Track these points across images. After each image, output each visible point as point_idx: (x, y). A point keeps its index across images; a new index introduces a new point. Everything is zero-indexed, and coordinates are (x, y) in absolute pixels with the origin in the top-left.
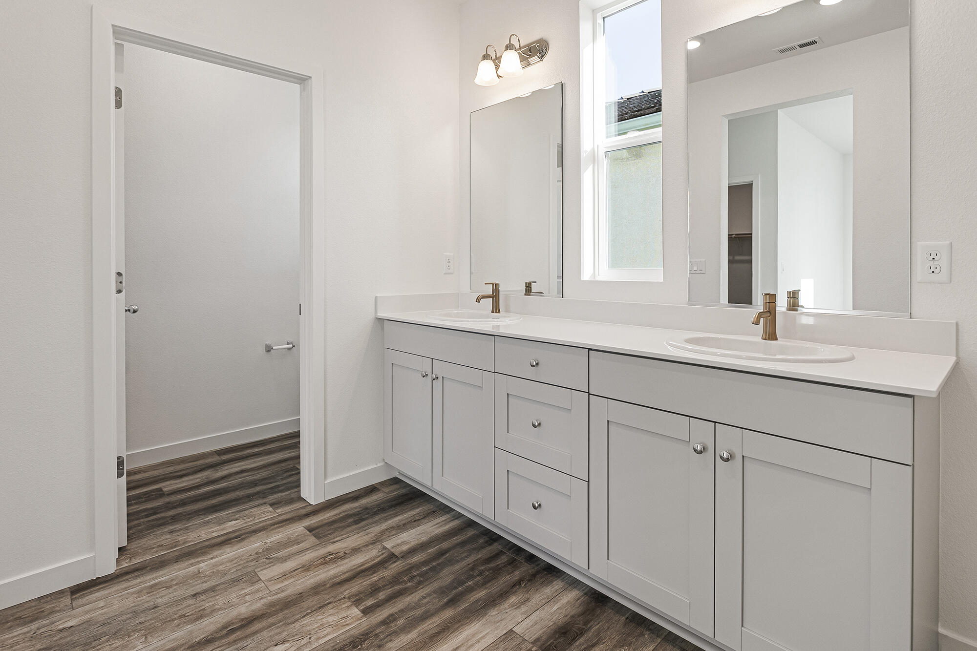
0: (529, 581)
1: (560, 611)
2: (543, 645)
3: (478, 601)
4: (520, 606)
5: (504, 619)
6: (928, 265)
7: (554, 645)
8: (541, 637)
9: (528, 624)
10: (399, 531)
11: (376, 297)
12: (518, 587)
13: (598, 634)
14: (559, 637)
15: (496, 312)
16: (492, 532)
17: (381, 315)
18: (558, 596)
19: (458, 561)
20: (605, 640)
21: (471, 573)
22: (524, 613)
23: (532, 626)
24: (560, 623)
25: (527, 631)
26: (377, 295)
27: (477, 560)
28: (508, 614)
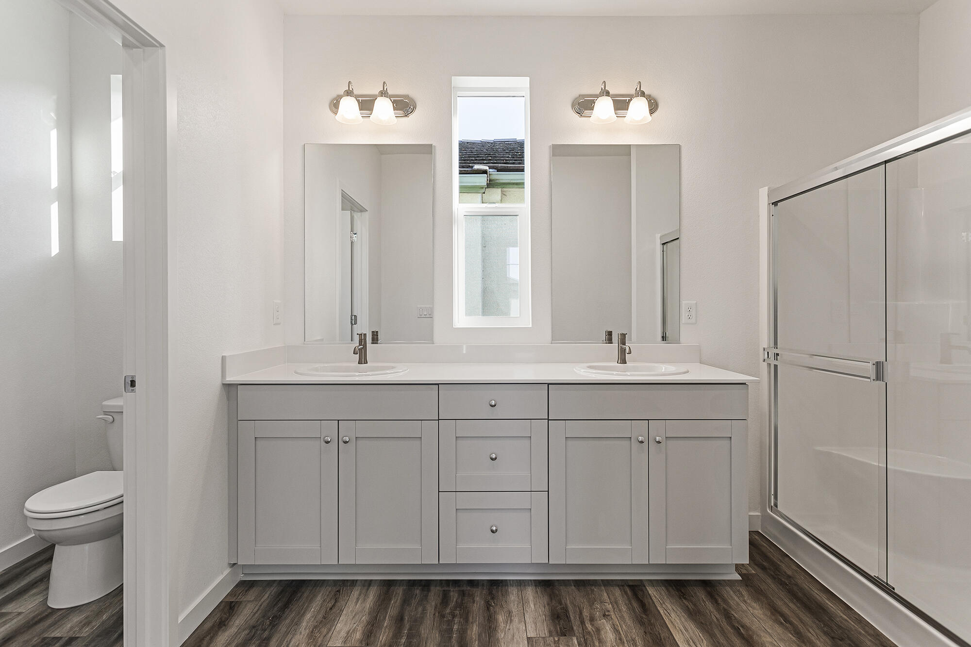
0: (493, 598)
1: (538, 606)
2: (557, 632)
3: (480, 635)
4: (511, 619)
5: (514, 635)
6: (687, 315)
7: (563, 629)
8: (550, 629)
9: (531, 627)
10: (328, 626)
11: (224, 359)
12: (492, 608)
13: (575, 606)
14: (559, 622)
15: (365, 363)
16: (417, 581)
17: (231, 378)
18: (523, 597)
19: (422, 618)
20: (582, 606)
21: (445, 619)
22: (520, 622)
23: (536, 626)
24: (547, 613)
25: (537, 631)
26: (223, 355)
27: (435, 608)
28: (511, 630)
